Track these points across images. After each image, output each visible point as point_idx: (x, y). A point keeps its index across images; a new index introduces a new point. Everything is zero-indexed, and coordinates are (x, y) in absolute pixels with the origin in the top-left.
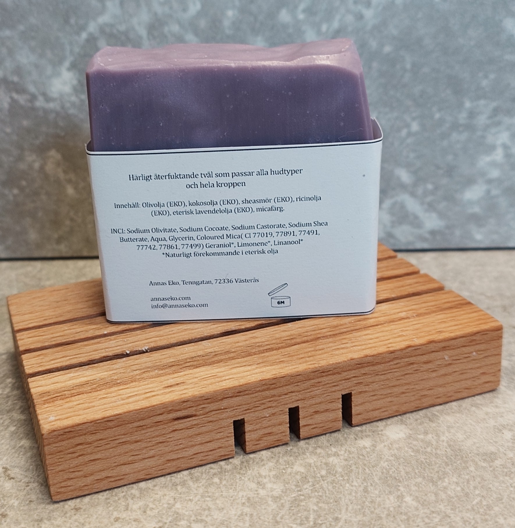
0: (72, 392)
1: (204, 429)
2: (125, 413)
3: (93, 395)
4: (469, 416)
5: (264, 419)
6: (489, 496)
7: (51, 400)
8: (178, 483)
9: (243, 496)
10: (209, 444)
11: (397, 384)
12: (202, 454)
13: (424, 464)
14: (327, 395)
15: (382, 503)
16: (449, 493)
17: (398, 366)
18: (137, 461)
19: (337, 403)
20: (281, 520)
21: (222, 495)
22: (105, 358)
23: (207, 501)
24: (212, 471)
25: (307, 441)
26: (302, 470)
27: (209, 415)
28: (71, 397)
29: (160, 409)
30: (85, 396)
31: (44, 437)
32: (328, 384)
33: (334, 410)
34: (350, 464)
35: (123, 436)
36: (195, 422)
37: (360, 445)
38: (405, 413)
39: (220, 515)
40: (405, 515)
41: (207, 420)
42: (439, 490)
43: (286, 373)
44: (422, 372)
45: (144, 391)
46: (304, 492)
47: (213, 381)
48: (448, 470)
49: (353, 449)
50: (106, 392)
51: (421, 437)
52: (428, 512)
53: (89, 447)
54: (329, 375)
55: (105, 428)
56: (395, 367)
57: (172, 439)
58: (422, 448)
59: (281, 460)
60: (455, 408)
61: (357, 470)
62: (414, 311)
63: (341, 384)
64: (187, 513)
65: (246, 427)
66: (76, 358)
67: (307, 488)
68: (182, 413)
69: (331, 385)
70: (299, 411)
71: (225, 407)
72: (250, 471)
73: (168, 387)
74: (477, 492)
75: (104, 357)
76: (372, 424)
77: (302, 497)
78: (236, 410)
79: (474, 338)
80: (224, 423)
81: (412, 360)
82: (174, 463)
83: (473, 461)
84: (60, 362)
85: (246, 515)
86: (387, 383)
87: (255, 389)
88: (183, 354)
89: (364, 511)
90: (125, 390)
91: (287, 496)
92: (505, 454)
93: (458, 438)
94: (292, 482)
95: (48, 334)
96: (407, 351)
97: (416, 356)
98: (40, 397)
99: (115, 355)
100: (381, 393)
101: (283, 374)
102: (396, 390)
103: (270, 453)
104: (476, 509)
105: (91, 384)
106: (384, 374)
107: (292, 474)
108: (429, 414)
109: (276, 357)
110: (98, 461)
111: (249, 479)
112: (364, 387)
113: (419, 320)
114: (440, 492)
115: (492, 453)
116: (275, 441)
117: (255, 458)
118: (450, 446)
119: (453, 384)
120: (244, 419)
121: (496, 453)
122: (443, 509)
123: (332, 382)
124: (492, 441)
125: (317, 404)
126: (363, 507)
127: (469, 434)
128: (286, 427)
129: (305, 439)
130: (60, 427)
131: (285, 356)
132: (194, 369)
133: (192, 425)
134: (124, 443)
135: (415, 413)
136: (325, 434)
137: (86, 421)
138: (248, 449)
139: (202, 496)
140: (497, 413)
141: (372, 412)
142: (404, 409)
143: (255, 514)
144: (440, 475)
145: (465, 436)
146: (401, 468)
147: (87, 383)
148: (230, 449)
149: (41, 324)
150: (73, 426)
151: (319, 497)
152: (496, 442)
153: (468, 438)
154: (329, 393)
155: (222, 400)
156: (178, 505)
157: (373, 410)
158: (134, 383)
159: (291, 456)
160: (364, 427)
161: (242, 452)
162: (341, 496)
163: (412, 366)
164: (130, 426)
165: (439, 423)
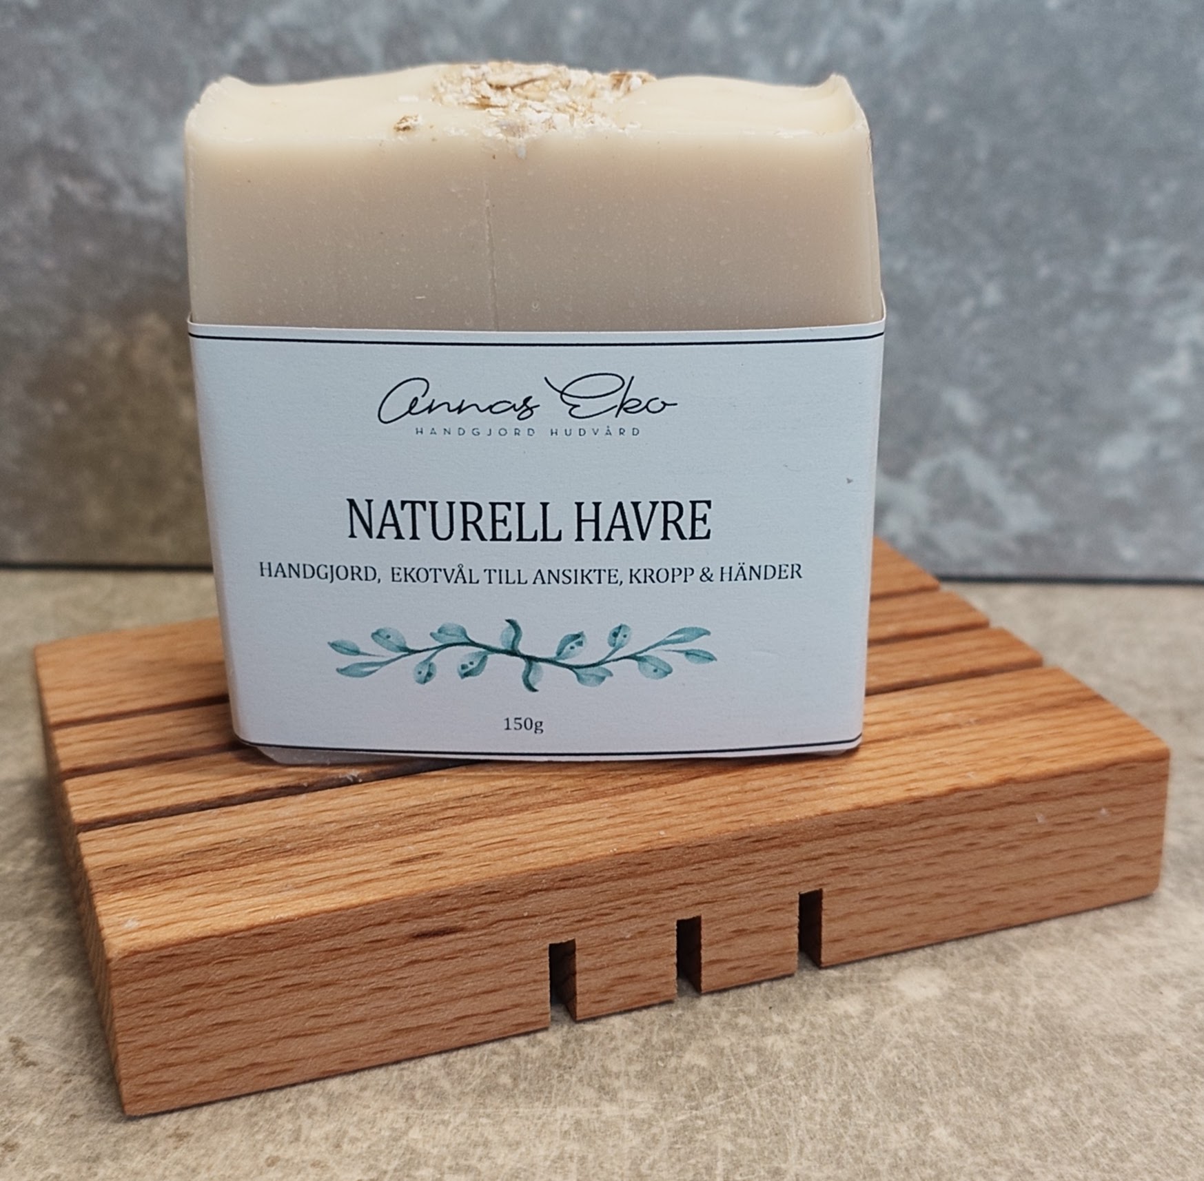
0: (181, 866)
1: (481, 961)
2: (300, 917)
3: (229, 875)
4: (1088, 952)
5: (620, 943)
6: (1123, 1129)
7: (132, 883)
8: (418, 1084)
9: (565, 1115)
10: (490, 997)
11: (927, 875)
12: (475, 1020)
13: (981, 1056)
14: (766, 892)
15: (880, 1141)
16: (1034, 1121)
17: (929, 832)
18: (324, 1030)
19: (788, 912)
20: (649, 1172)
21: (517, 1113)
22: (258, 794)
23: (482, 1125)
24: (496, 1058)
25: (716, 997)
26: (703, 1062)
27: (494, 930)
28: (177, 877)
29: (382, 911)
30: (210, 876)
31: (112, 965)
32: (769, 867)
33: (780, 929)
34: (812, 1051)
35: (293, 972)
36: (461, 945)
37: (836, 1011)
38: (942, 942)
39: (510, 1156)
40: (931, 1167)
41: (489, 941)
42: (1013, 1114)
43: (674, 839)
44: (983, 849)
45: (345, 870)
46: (705, 1111)
47: (506, 851)
48: (1034, 1072)
49: (820, 1020)
50: (260, 869)
51: (977, 996)
52: (985, 1161)
53: (215, 994)
54: (773, 847)
55: (254, 950)
56: (921, 834)
57: (407, 982)
58: (977, 1021)
59: (655, 1040)
60: (1057, 935)
61: (828, 1065)
62: (970, 712)
63: (799, 870)
64: (435, 1152)
65: (577, 961)
66: (192, 790)
67: (712, 1104)
68: (433, 922)
69: (775, 871)
70: (700, 929)
71: (531, 914)
72: (585, 1062)
73: (402, 862)
74: (1096, 1121)
75: (257, 791)
76: (866, 964)
77: (701, 1123)
78: (556, 921)
79: (1105, 775)
80: (529, 949)
81: (962, 820)
82: (411, 1038)
83: (1092, 1052)
84: (155, 799)
85: (571, 1157)
86: (904, 871)
87: (602, 874)
88: (440, 790)
89: (840, 1157)
90: (304, 866)
91: (666, 1120)
92: (1163, 1040)
93: (1061, 1001)
94: (679, 1089)
95: (129, 736)
96: (951, 799)
97: (972, 811)
98: (107, 875)
99: (282, 788)
100: (888, 895)
101: (667, 841)
102: (923, 887)
103: (630, 1024)
104: (1093, 1157)
105: (225, 851)
106: (897, 851)
107: (680, 1071)
108: (997, 947)
109: (652, 804)
110: (235, 1027)
111: (581, 1080)
112: (850, 879)
113: (984, 731)
114: (1013, 1119)
115: (1135, 1036)
116: (644, 995)
117: (597, 1033)
118: (1040, 1018)
119: (1052, 880)
120: (573, 942)
121: (1144, 1036)
122: (1018, 1155)
123: (778, 863)
124: (1135, 1010)
125: (744, 913)
126: (837, 1148)
127: (1085, 992)
128: (670, 965)
129: (712, 993)
130: (150, 945)
131: (673, 802)
132: (464, 823)
133: (455, 952)
134: (297, 986)
135: (965, 943)
136: (759, 983)
137: (210, 934)
138: (580, 1011)
139: (471, 1115)
140: (1150, 948)
141: (866, 937)
142: (939, 932)
143: (591, 1157)
144: (1014, 1083)
145: (1075, 998)
146: (928, 1064)
147: (214, 848)
148: (539, 1009)
149: (112, 710)
150: (179, 944)
151: (739, 1123)
152: (1145, 1013)
153: (1082, 1001)
154: (770, 888)
155: (525, 895)
156: (415, 1134)
157: (869, 933)
158: (324, 852)
159: (678, 1030)
160: (848, 970)
161: (568, 1019)
162: (789, 1121)
163: (961, 835)
164: (313, 948)
165: (1018, 967)
